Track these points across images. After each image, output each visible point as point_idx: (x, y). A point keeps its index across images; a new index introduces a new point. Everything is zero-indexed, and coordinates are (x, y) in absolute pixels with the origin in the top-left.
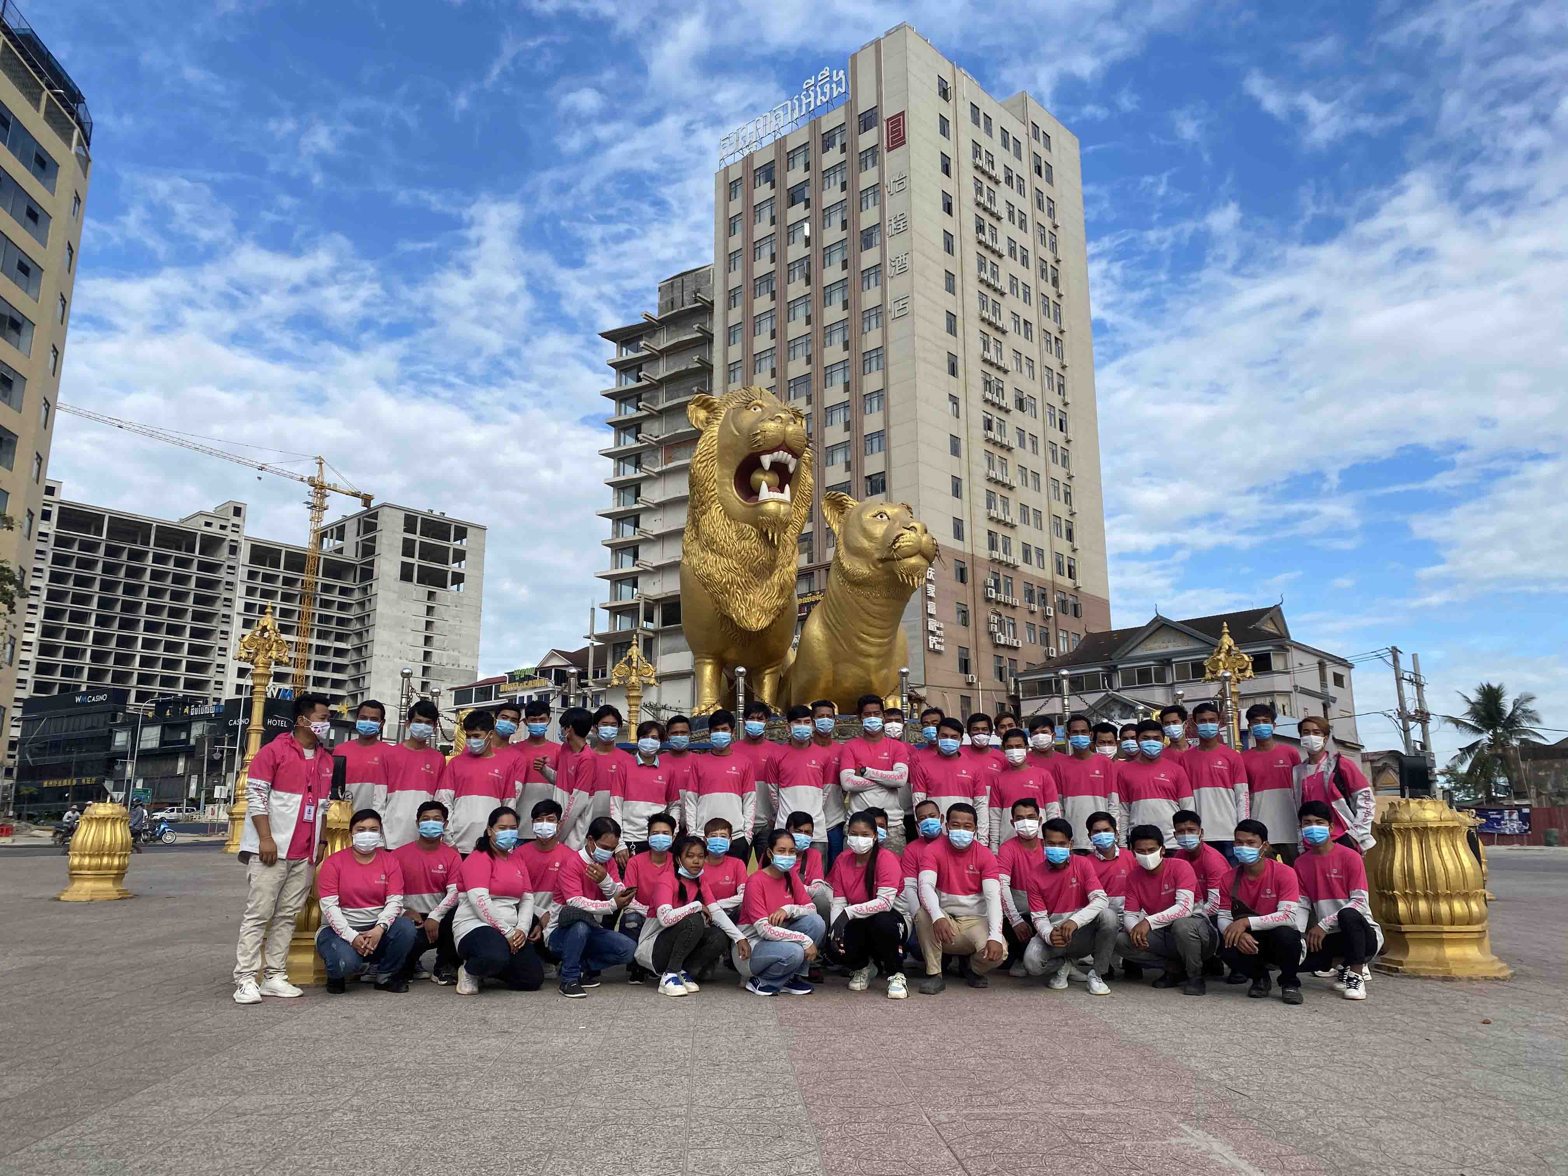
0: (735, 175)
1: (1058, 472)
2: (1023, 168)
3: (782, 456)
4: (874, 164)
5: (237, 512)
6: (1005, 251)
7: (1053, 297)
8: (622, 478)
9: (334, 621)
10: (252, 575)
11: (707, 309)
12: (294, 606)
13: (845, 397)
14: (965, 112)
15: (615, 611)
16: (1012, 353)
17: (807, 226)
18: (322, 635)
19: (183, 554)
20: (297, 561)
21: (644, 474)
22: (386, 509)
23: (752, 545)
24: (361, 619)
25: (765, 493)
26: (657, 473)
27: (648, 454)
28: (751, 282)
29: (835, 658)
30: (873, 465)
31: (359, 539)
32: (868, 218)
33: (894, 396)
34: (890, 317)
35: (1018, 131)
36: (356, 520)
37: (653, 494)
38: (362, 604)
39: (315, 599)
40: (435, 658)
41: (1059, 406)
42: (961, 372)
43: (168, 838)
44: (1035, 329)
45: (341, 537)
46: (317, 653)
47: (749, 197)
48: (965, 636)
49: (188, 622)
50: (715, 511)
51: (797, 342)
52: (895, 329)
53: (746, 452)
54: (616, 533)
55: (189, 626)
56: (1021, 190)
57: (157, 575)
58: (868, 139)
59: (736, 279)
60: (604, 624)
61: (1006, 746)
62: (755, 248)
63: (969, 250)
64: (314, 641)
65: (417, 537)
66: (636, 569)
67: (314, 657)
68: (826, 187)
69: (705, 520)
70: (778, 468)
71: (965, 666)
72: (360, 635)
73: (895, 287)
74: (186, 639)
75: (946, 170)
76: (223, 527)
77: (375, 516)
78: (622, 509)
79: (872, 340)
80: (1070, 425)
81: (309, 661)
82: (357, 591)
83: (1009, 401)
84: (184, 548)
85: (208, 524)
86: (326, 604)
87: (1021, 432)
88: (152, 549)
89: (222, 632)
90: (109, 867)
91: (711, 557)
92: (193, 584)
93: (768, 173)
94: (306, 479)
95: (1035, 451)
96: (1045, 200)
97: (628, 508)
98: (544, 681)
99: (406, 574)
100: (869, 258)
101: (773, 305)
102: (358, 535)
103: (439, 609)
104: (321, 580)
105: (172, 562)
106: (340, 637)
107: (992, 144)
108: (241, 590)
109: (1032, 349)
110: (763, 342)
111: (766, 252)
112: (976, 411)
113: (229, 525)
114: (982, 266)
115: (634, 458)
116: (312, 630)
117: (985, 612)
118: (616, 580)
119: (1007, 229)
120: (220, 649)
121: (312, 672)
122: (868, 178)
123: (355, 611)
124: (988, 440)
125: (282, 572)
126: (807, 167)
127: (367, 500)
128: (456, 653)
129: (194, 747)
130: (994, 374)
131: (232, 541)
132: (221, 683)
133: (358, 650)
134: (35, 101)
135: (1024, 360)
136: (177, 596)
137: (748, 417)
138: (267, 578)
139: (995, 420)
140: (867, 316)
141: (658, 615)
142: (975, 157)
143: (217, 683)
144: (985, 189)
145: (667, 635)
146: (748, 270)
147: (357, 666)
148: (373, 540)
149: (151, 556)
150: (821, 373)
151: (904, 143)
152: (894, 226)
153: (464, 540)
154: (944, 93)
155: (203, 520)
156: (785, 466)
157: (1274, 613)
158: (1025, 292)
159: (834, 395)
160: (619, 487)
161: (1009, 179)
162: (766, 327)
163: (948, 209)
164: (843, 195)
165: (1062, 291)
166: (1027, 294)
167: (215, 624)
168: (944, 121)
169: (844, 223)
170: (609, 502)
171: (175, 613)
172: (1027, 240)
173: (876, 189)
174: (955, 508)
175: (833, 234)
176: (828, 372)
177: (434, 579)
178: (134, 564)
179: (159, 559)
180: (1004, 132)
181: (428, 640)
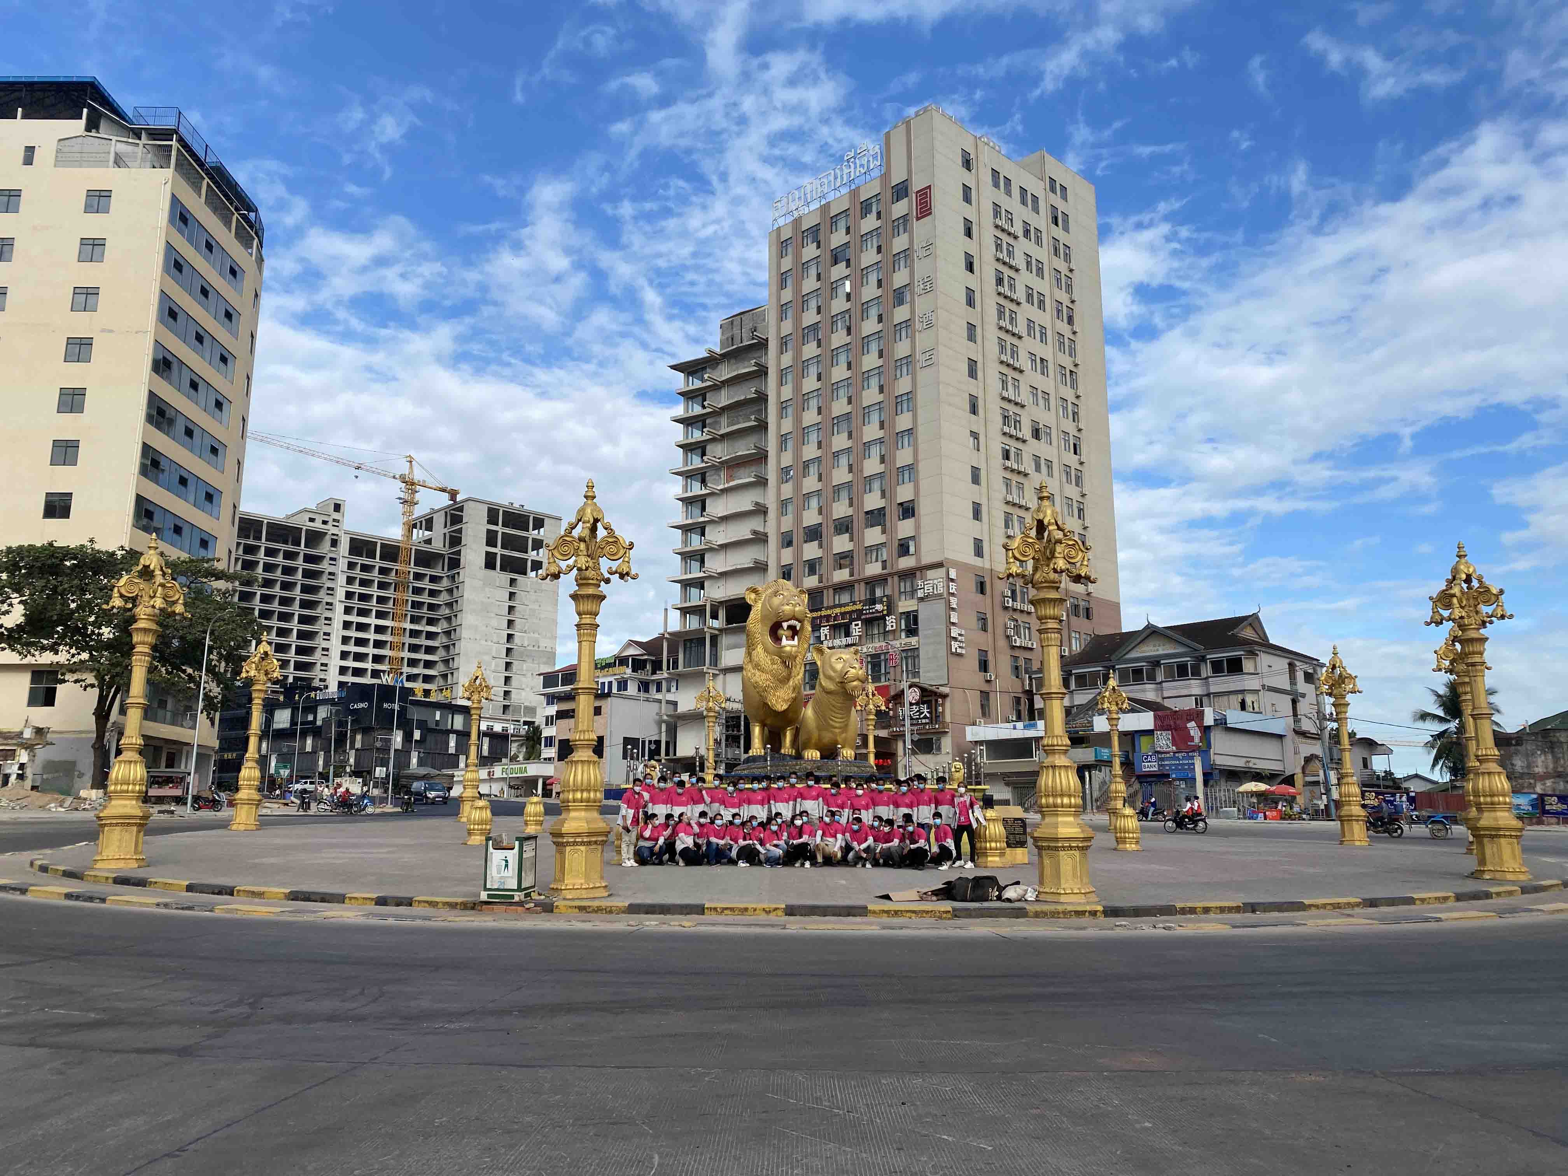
0: (786, 234)
1: (1072, 491)
2: (1041, 221)
3: (793, 622)
4: (905, 231)
5: (337, 508)
6: (1023, 299)
7: (1068, 334)
8: (689, 494)
9: (426, 606)
10: (351, 566)
11: (762, 345)
12: (389, 593)
13: (881, 434)
14: (988, 178)
15: (685, 611)
16: (1029, 389)
17: (848, 283)
18: (414, 620)
19: (290, 548)
20: (391, 552)
21: (708, 491)
22: (470, 503)
23: (778, 667)
24: (450, 605)
25: (784, 642)
26: (721, 490)
27: (713, 472)
28: (800, 331)
30: (904, 493)
31: (446, 531)
32: (900, 278)
33: (922, 433)
34: (918, 365)
35: (1036, 187)
36: (443, 512)
37: (717, 508)
38: (450, 591)
39: (408, 587)
40: (517, 640)
41: (1072, 431)
42: (981, 411)
44: (1051, 366)
45: (429, 528)
46: (411, 636)
47: (797, 255)
48: (984, 641)
49: (296, 609)
50: (759, 649)
51: (840, 385)
52: (923, 376)
53: (775, 620)
54: (685, 542)
55: (297, 613)
56: (1039, 241)
57: (268, 568)
58: (900, 208)
59: (787, 327)
60: (675, 623)
62: (804, 301)
63: (989, 302)
64: (408, 626)
65: (499, 529)
66: (702, 575)
67: (408, 640)
68: (865, 249)
69: (754, 653)
70: (791, 628)
71: (984, 666)
72: (449, 619)
73: (923, 340)
74: (294, 625)
75: (969, 233)
76: (325, 522)
77: (461, 509)
78: (690, 521)
79: (903, 385)
80: (1084, 449)
81: (404, 644)
82: (445, 579)
83: (1026, 432)
84: (290, 543)
85: (312, 520)
86: (417, 591)
87: (1037, 459)
88: (264, 544)
89: (326, 619)
92: (299, 575)
93: (815, 234)
94: (397, 476)
95: (1050, 474)
96: (1062, 246)
97: (695, 521)
98: (623, 669)
99: (490, 564)
100: (901, 314)
101: (819, 351)
102: (445, 526)
103: (520, 595)
104: (413, 569)
105: (281, 555)
106: (431, 622)
107: (1012, 204)
108: (342, 579)
109: (1047, 384)
110: (810, 384)
111: (813, 304)
112: (996, 444)
113: (330, 520)
114: (1001, 314)
115: (702, 476)
116: (406, 615)
117: (1003, 618)
118: (686, 584)
119: (1025, 279)
120: (325, 634)
121: (406, 654)
122: (899, 243)
123: (444, 597)
124: (1006, 468)
125: (377, 562)
126: (848, 231)
127: (453, 494)
128: (536, 635)
129: (320, 727)
130: (1012, 408)
131: (333, 534)
132: (326, 665)
133: (448, 633)
134: (227, 223)
135: (1040, 394)
136: (286, 586)
137: (776, 601)
138: (365, 568)
139: (1013, 450)
140: (899, 364)
141: (722, 614)
142: (995, 217)
143: (322, 665)
144: (1005, 246)
145: (730, 633)
146: (798, 320)
147: (447, 648)
148: (460, 531)
149: (263, 550)
150: (860, 413)
151: (931, 213)
152: (922, 286)
153: (542, 530)
154: (967, 164)
155: (307, 516)
156: (795, 627)
157: (1253, 621)
158: (1042, 333)
159: (871, 431)
160: (688, 502)
161: (1027, 233)
162: (813, 371)
163: (970, 267)
164: (879, 258)
165: (1076, 328)
166: (1043, 334)
167: (320, 611)
168: (967, 190)
169: (880, 282)
170: (680, 515)
171: (285, 601)
172: (1042, 286)
173: (907, 253)
174: (976, 529)
175: (870, 291)
176: (866, 412)
177: (516, 567)
178: (249, 557)
179: (270, 552)
180: (1023, 191)
181: (510, 623)
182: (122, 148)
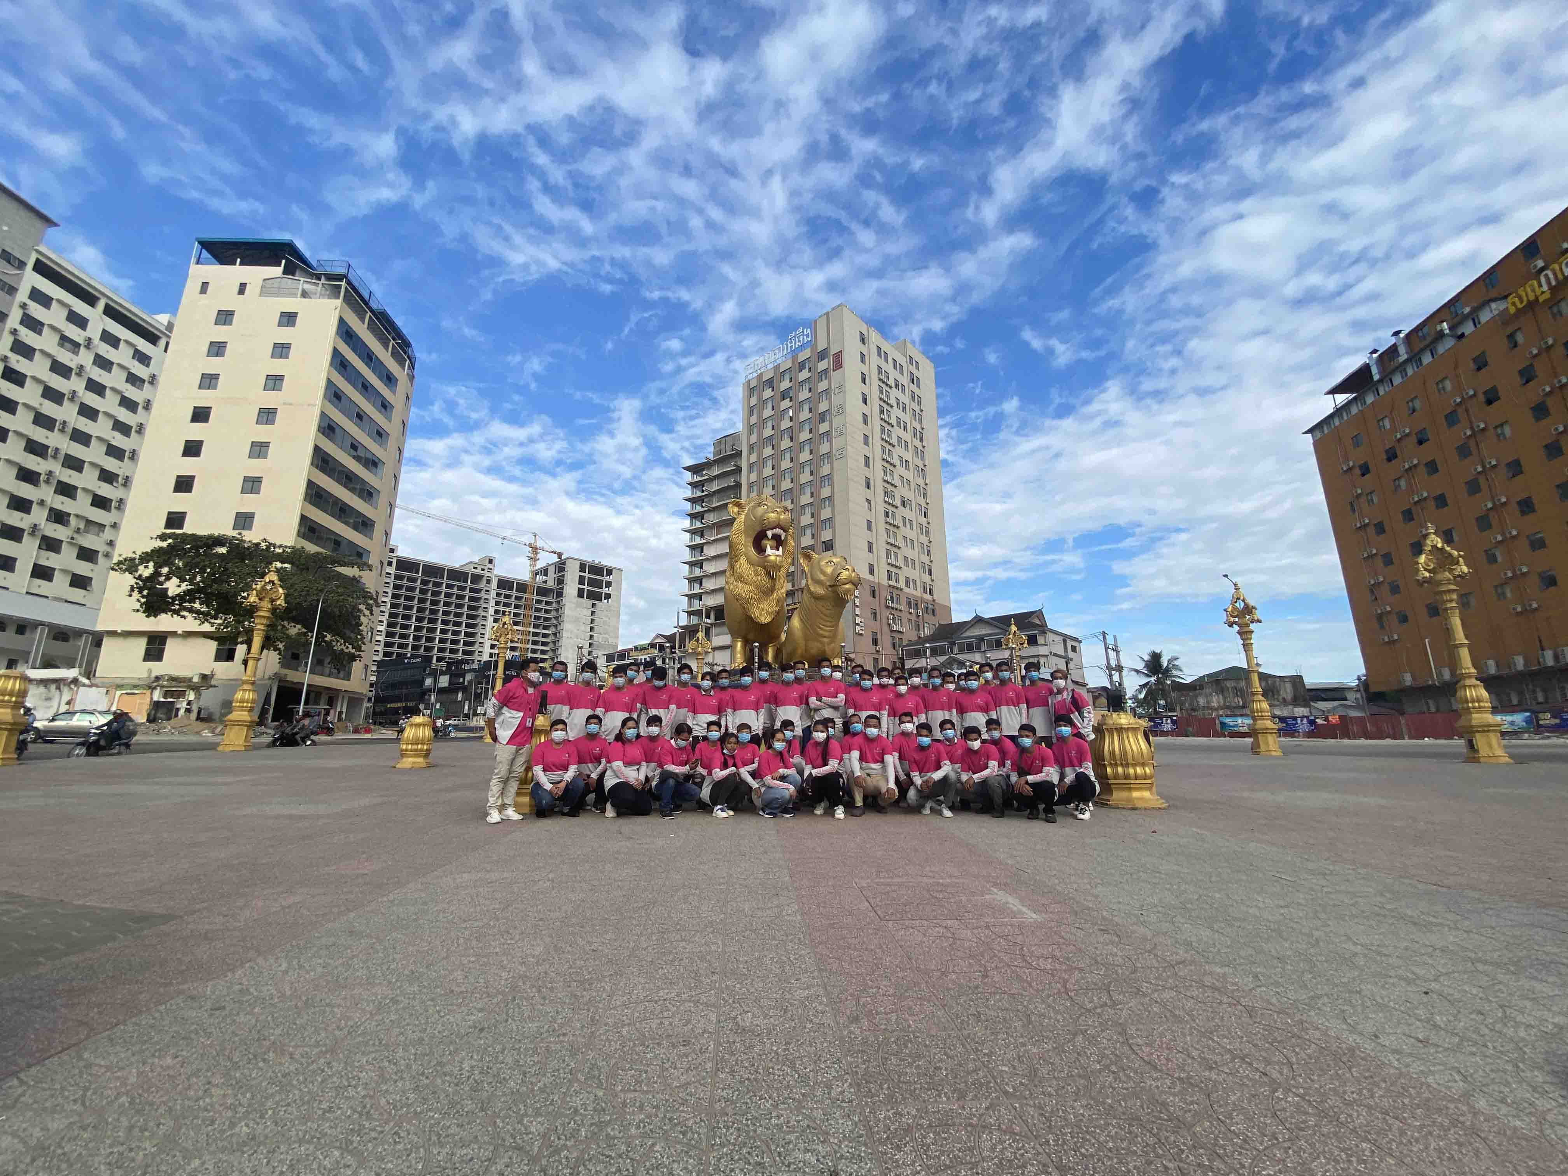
0: (753, 384)
1: (924, 539)
2: (904, 380)
3: (778, 531)
4: (826, 378)
5: (491, 561)
6: (895, 424)
7: (920, 448)
8: (694, 543)
9: (542, 619)
10: (498, 595)
11: (739, 454)
12: (521, 611)
13: (811, 500)
14: (875, 351)
15: (690, 613)
16: (899, 477)
17: (791, 411)
18: (535, 626)
19: (461, 584)
20: (522, 587)
21: (705, 541)
22: (570, 560)
23: (762, 578)
24: (557, 618)
25: (769, 551)
26: (712, 540)
27: (707, 530)
28: (762, 440)
29: (806, 638)
30: (826, 536)
31: (555, 576)
32: (823, 407)
33: (837, 499)
34: (835, 458)
35: (902, 360)
36: (554, 566)
37: (710, 551)
38: (557, 610)
39: (532, 607)
40: (595, 638)
41: (924, 505)
42: (872, 487)
43: (453, 735)
44: (911, 464)
45: (546, 575)
46: (533, 636)
47: (760, 396)
48: (875, 626)
49: (464, 620)
50: (743, 560)
51: (786, 471)
52: (837, 464)
53: (758, 529)
54: (691, 572)
56: (903, 391)
57: (448, 595)
58: (822, 365)
59: (754, 439)
60: (684, 621)
61: (896, 684)
62: (763, 423)
63: (876, 423)
64: (532, 630)
65: (586, 575)
66: (701, 591)
67: (531, 638)
68: (801, 390)
69: (737, 565)
70: (776, 537)
71: (875, 642)
72: (556, 626)
73: (837, 443)
75: (864, 381)
76: (483, 570)
77: (564, 564)
78: (694, 559)
79: (825, 470)
80: (930, 514)
81: (529, 640)
82: (554, 603)
83: (898, 502)
84: (461, 581)
85: (475, 568)
86: (538, 610)
87: (904, 518)
88: (445, 581)
89: (482, 625)
90: (422, 750)
91: (740, 585)
92: (467, 600)
93: (770, 383)
94: (527, 544)
95: (911, 528)
96: (916, 396)
97: (697, 559)
98: (653, 650)
99: (580, 594)
100: (824, 428)
101: (773, 452)
102: (555, 573)
103: (598, 613)
104: (535, 597)
105: (456, 588)
106: (545, 628)
107: (888, 367)
108: (492, 603)
109: (909, 475)
110: (768, 471)
111: (769, 424)
112: (881, 508)
113: (486, 568)
114: (883, 431)
115: (701, 533)
116: (530, 624)
117: (886, 613)
118: (691, 597)
119: (896, 412)
120: (481, 634)
121: (530, 646)
122: (823, 386)
123: (554, 613)
124: (887, 523)
125: (514, 593)
126: (791, 380)
127: (560, 555)
128: (607, 636)
129: (467, 686)
130: (890, 488)
131: (488, 577)
132: (481, 652)
133: (555, 634)
134: (386, 347)
135: (905, 481)
136: (458, 606)
137: (761, 510)
138: (507, 596)
139: (890, 512)
140: (822, 457)
141: (712, 615)
142: (879, 374)
143: (479, 652)
144: (884, 391)
145: (718, 626)
146: (760, 434)
147: (554, 643)
148: (563, 576)
149: (444, 585)
150: (799, 488)
151: (842, 367)
152: (837, 411)
153: (611, 576)
154: (863, 340)
155: (472, 566)
156: (780, 536)
157: (1039, 614)
158: (905, 445)
159: (806, 499)
160: (692, 548)
161: (897, 386)
162: (769, 463)
163: (865, 401)
164: (810, 395)
165: (925, 444)
166: (907, 446)
167: (478, 621)
168: (863, 355)
169: (810, 409)
170: (687, 556)
171: (457, 615)
172: (906, 417)
173: (827, 391)
174: (872, 558)
175: (805, 415)
176: (802, 487)
177: (595, 597)
178: (436, 589)
179: (449, 586)
180: (895, 361)
181: (592, 629)
182: (307, 287)
